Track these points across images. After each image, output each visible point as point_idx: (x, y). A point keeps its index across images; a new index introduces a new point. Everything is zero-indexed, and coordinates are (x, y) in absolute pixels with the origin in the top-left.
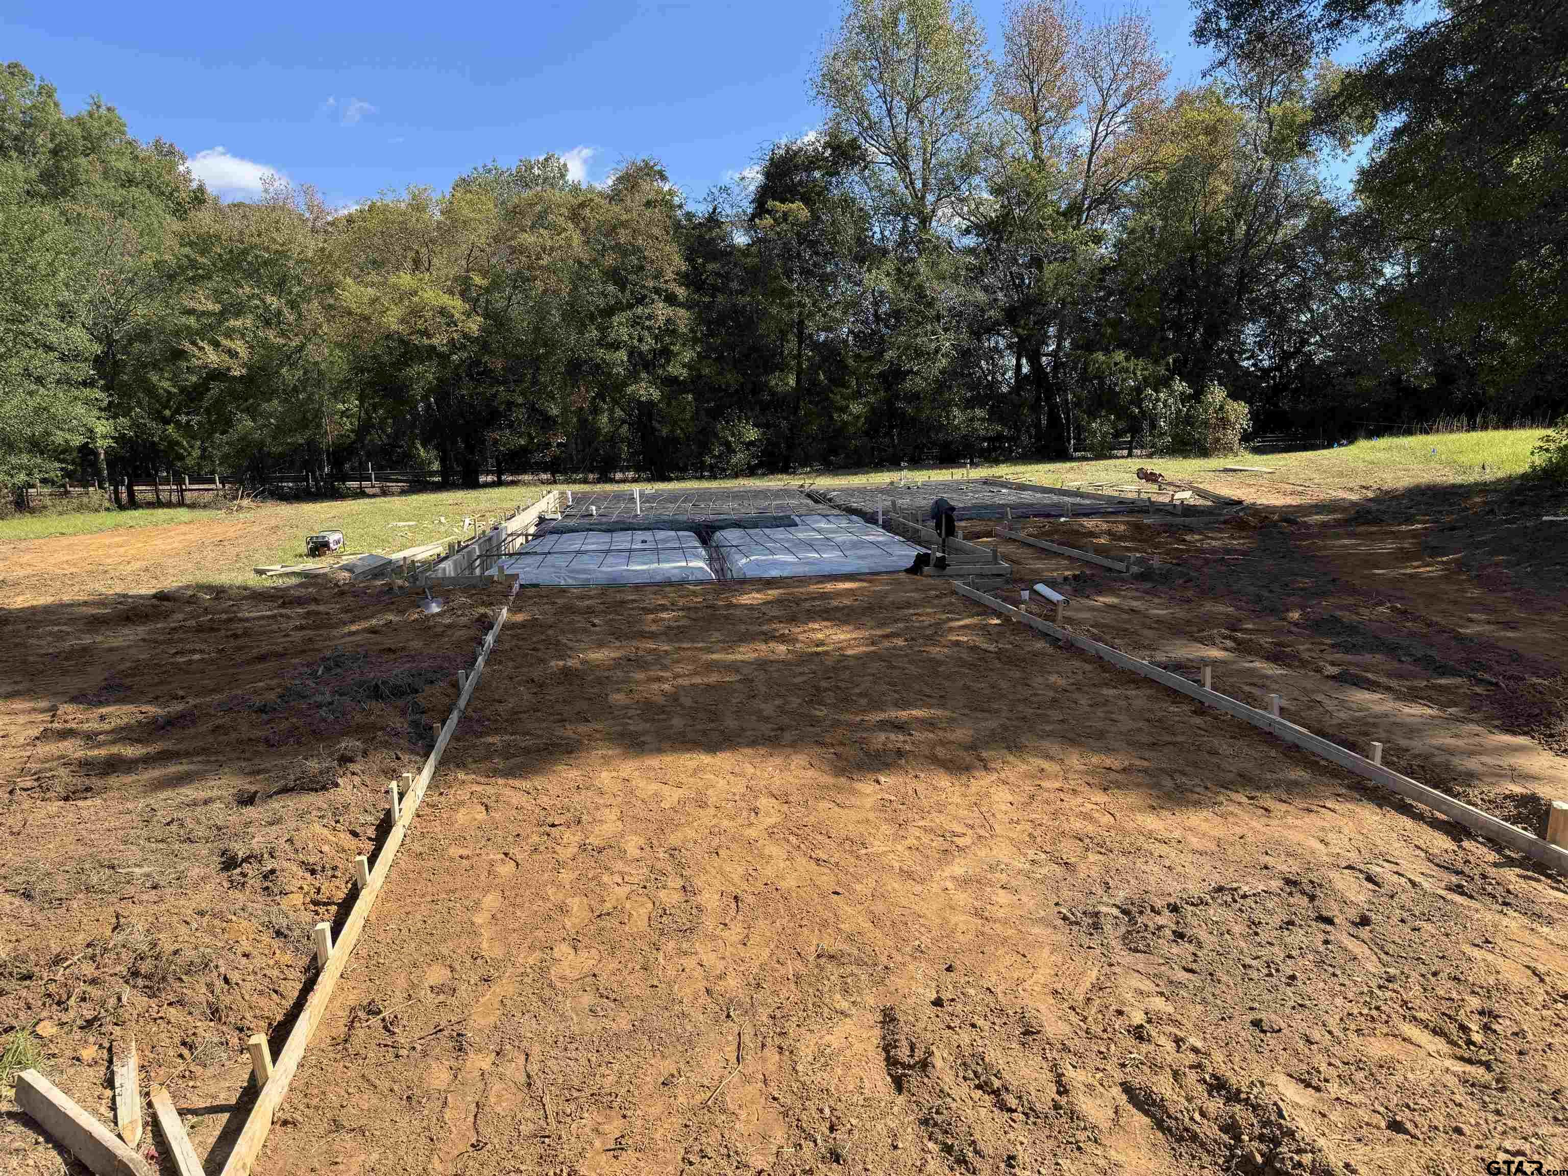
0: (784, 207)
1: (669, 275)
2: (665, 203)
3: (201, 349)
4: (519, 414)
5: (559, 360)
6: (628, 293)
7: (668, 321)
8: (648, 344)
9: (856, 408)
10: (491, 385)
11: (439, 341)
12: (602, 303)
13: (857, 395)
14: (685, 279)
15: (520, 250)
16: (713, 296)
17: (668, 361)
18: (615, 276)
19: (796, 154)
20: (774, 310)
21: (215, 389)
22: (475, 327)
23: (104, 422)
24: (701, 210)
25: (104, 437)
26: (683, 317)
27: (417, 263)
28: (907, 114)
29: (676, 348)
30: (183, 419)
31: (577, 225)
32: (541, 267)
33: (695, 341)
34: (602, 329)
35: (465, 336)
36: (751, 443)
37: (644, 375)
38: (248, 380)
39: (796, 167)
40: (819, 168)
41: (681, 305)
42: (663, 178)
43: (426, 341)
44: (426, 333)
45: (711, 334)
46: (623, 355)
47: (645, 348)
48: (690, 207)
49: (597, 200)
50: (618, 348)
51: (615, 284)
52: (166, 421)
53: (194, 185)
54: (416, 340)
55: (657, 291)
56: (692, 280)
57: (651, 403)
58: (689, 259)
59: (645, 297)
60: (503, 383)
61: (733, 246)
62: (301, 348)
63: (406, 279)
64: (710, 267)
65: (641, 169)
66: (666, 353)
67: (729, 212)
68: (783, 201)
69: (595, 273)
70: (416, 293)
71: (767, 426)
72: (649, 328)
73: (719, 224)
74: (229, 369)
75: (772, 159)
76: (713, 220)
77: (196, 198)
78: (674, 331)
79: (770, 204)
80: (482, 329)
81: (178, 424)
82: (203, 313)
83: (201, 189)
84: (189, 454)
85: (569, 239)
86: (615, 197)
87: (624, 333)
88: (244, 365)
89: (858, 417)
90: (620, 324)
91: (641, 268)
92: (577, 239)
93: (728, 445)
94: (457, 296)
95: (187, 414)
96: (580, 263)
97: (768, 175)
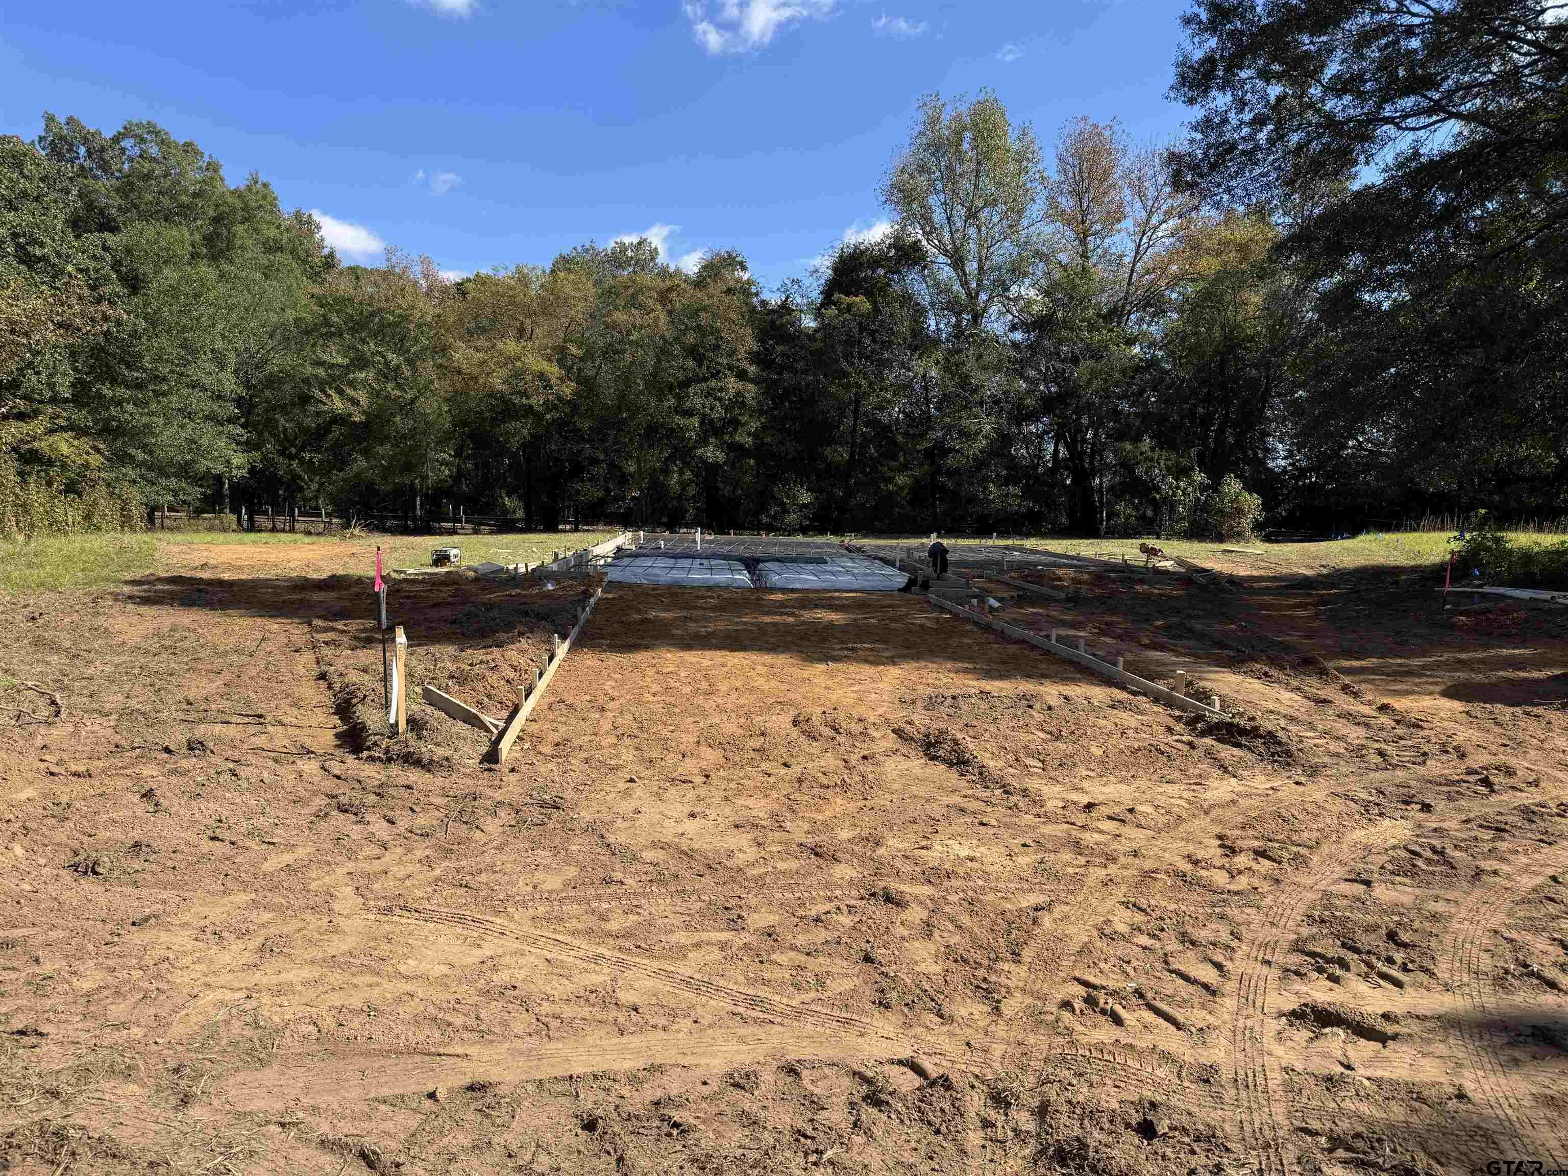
0: (849, 300)
1: (742, 354)
2: (745, 290)
3: (329, 396)
4: (601, 470)
5: (640, 424)
6: (704, 368)
7: (738, 394)
8: (718, 413)
9: (901, 480)
10: (578, 443)
11: (537, 401)
12: (680, 375)
13: (903, 468)
14: (755, 358)
15: (614, 326)
16: (780, 373)
17: (736, 430)
18: (693, 352)
19: (862, 253)
20: (833, 389)
21: (336, 431)
22: (568, 391)
23: (240, 455)
24: (775, 300)
25: (238, 468)
26: (751, 390)
27: (521, 332)
28: (966, 221)
29: (743, 419)
30: (307, 456)
31: (665, 305)
32: (631, 343)
33: (761, 412)
34: (679, 398)
35: (559, 398)
36: (805, 506)
37: (712, 440)
38: (366, 425)
39: (861, 264)
40: (883, 267)
41: (751, 381)
42: (744, 268)
43: (525, 401)
44: (525, 394)
45: (776, 407)
46: (695, 422)
47: (715, 415)
48: (765, 296)
49: (683, 285)
50: (691, 415)
51: (694, 359)
52: (291, 457)
53: (326, 251)
54: (516, 400)
55: (730, 368)
56: (761, 359)
57: (716, 466)
58: (762, 341)
59: (719, 372)
60: (589, 441)
61: (800, 331)
62: (413, 401)
63: (511, 346)
64: (779, 348)
65: (724, 259)
66: (735, 423)
67: (799, 300)
68: (847, 295)
69: (677, 350)
70: (519, 359)
71: (820, 491)
72: (720, 399)
73: (789, 311)
74: (350, 415)
75: (840, 257)
76: (785, 308)
77: (327, 263)
78: (743, 403)
79: (836, 296)
80: (576, 393)
81: (302, 461)
82: (332, 366)
83: (332, 255)
84: (309, 488)
85: (656, 319)
86: (699, 283)
87: (698, 402)
88: (364, 413)
89: (902, 488)
90: (695, 394)
91: (717, 347)
92: (663, 318)
93: (783, 505)
94: (555, 363)
95: (310, 452)
96: (665, 341)
97: (835, 270)
